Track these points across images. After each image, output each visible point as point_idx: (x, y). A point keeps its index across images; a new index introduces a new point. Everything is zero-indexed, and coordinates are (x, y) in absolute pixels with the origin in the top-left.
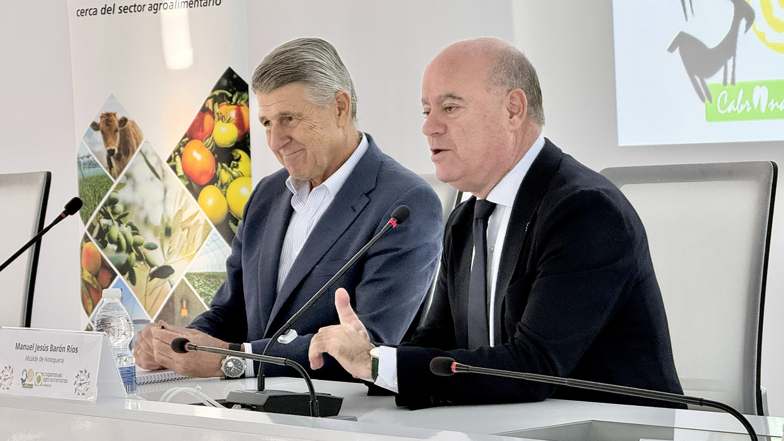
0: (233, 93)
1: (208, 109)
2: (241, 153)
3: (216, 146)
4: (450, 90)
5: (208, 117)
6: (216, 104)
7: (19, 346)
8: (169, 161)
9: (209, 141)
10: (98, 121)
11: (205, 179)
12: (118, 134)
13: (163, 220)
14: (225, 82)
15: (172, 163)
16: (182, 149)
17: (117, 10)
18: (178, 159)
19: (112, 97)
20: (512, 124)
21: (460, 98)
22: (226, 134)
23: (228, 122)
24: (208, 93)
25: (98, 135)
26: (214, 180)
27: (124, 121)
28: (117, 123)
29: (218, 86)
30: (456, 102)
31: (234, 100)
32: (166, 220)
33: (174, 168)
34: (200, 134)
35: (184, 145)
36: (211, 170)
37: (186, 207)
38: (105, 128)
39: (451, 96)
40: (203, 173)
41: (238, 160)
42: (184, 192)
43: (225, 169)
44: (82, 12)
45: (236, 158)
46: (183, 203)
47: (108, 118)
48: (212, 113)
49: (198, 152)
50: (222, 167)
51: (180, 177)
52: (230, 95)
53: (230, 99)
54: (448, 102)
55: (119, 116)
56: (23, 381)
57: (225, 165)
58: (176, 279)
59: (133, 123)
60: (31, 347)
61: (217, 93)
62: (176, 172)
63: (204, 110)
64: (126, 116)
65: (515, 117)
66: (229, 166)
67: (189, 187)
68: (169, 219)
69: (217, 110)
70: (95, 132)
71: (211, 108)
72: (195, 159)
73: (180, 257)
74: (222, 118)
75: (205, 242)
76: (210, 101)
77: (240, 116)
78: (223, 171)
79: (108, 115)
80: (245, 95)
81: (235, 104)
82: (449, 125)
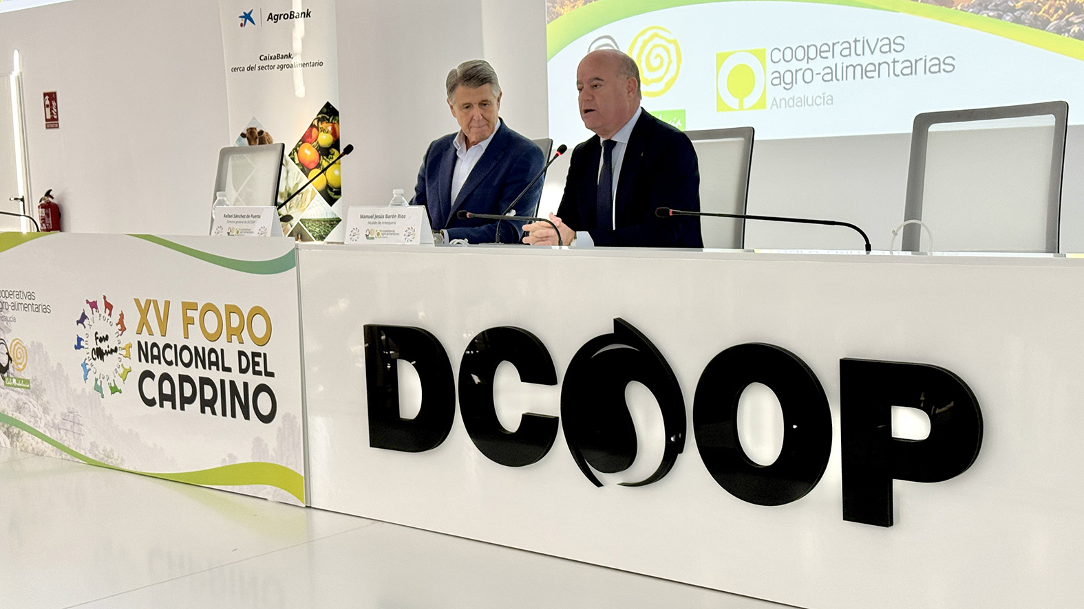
0: (330, 117)
1: (315, 125)
2: (334, 150)
3: (320, 147)
4: (596, 75)
5: (314, 130)
6: (320, 123)
7: (362, 217)
8: (289, 155)
9: (315, 143)
10: (245, 132)
11: (312, 166)
12: (258, 140)
13: (286, 189)
14: (325, 110)
15: (292, 156)
16: (298, 148)
17: (257, 68)
18: (295, 154)
19: (254, 118)
20: (629, 96)
21: (602, 80)
22: (325, 139)
23: (327, 133)
24: (315, 117)
25: (245, 140)
26: (319, 165)
27: (261, 132)
28: (257, 134)
29: (321, 112)
30: (600, 82)
31: (331, 120)
32: (288, 189)
33: (293, 159)
34: (309, 140)
35: (300, 146)
36: (317, 160)
37: (300, 181)
38: (250, 137)
39: (597, 79)
40: (311, 162)
41: (333, 154)
42: (299, 172)
43: (326, 160)
44: (235, 69)
45: (332, 153)
46: (298, 179)
47: (251, 131)
48: (317, 128)
49: (308, 150)
50: (323, 158)
51: (297, 164)
52: (328, 117)
53: (328, 120)
54: (596, 82)
55: (258, 130)
56: (367, 235)
57: (325, 157)
58: (294, 222)
59: (267, 133)
60: (372, 217)
61: (320, 116)
62: (294, 162)
63: (312, 126)
64: (263, 129)
65: (631, 93)
66: (327, 158)
67: (302, 170)
68: (290, 189)
69: (320, 126)
70: (243, 139)
71: (316, 125)
72: (306, 154)
73: (297, 210)
74: (323, 131)
75: (313, 201)
76: (316, 121)
77: (334, 129)
78: (324, 161)
79: (251, 129)
80: (337, 118)
81: (332, 122)
82: (595, 95)
